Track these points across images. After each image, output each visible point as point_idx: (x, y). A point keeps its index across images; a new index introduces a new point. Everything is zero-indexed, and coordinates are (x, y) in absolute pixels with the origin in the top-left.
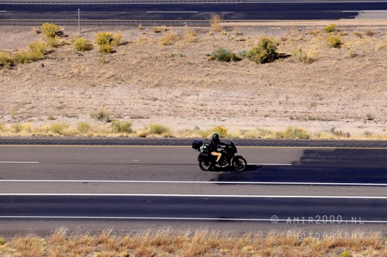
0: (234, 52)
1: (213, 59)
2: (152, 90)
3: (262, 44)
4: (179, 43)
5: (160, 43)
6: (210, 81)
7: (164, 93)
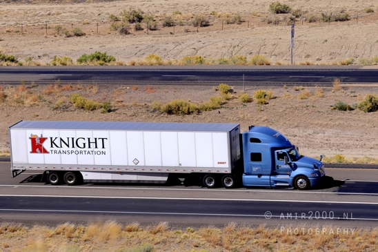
0: (349, 104)
1: (334, 109)
2: (293, 129)
3: (368, 99)
4: (312, 98)
5: (298, 98)
6: (333, 124)
7: (301, 132)
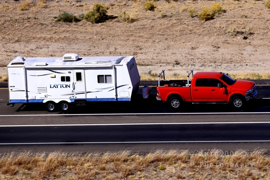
0: (75, 15)
1: (59, 20)
2: (13, 44)
3: (95, 8)
4: (33, 9)
5: (18, 9)
6: (57, 37)
7: (22, 47)
